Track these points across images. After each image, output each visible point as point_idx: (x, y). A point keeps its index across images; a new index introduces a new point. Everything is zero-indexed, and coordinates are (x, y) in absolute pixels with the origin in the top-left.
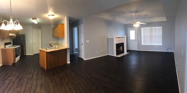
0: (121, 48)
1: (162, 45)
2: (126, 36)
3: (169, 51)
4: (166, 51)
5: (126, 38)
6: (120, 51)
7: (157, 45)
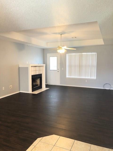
0: (38, 81)
1: (95, 78)
2: (45, 65)
3: (106, 89)
4: (103, 88)
5: (44, 67)
6: (37, 85)
7: (89, 78)
